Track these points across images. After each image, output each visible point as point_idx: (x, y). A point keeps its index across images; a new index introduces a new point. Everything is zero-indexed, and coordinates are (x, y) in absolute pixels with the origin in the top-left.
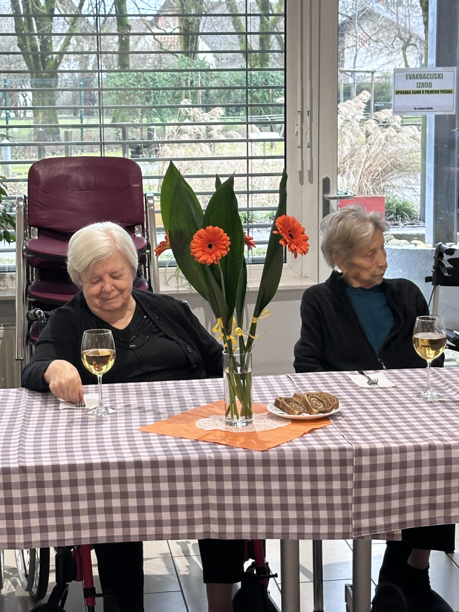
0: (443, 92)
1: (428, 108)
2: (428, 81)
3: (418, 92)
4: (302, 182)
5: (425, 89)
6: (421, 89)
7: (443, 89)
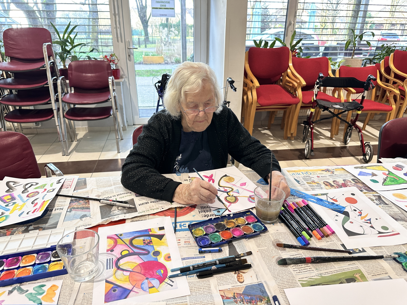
0: (170, 9)
1: (165, 15)
2: (165, 4)
3: (161, 8)
4: (118, 41)
5: (163, 7)
6: (162, 7)
7: (170, 7)
